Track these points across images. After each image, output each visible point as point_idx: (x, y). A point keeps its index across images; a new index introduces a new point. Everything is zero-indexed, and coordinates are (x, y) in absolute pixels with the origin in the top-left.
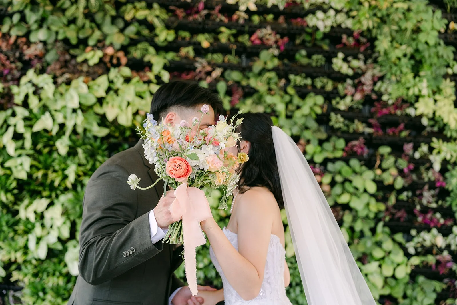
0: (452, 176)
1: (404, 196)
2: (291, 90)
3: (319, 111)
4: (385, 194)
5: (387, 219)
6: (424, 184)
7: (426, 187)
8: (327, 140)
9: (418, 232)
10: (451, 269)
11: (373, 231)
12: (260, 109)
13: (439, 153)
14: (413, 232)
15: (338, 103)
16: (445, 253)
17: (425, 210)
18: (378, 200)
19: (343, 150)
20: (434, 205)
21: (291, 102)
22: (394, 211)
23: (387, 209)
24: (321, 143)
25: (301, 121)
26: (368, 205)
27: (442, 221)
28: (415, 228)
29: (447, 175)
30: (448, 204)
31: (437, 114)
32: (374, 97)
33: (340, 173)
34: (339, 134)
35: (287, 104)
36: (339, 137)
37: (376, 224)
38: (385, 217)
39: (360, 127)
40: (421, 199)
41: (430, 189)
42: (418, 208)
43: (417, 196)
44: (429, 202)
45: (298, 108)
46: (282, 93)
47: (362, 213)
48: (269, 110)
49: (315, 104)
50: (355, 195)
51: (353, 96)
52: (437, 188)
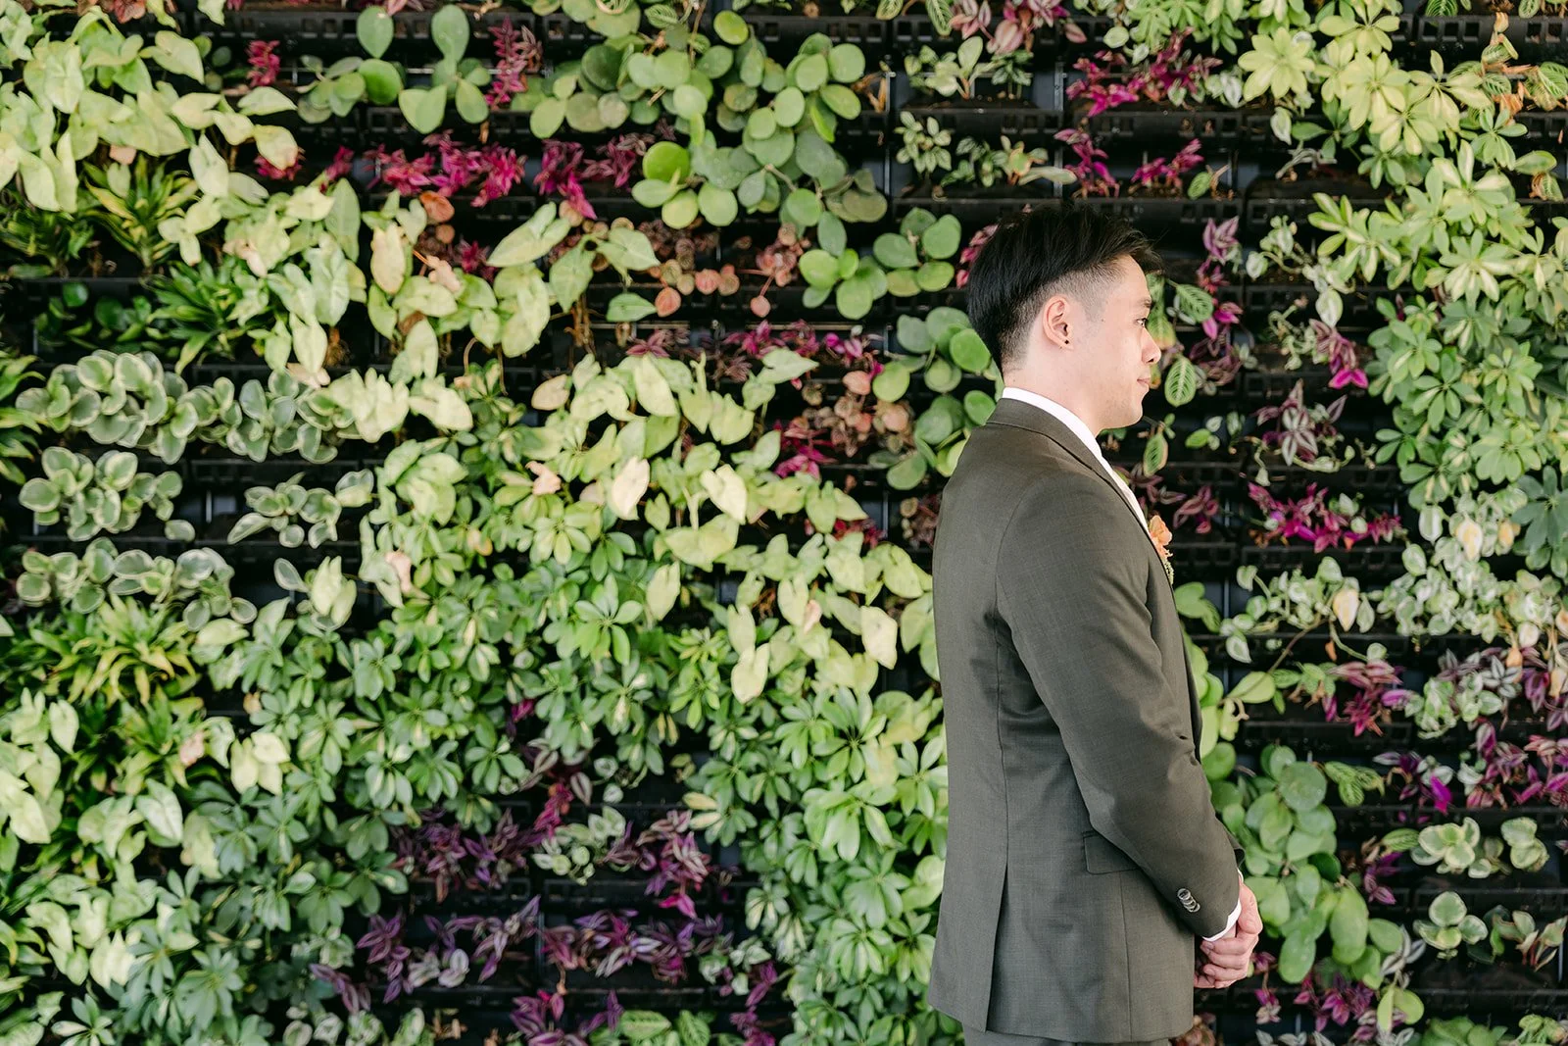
0: (1394, 343)
1: (1205, 436)
2: (731, 28)
3: (848, 106)
6: (1286, 383)
7: (1296, 394)
8: (890, 223)
9: (1267, 576)
10: (1398, 715)
12: (611, 113)
13: (1341, 251)
14: (1246, 577)
15: (927, 68)
16: (1376, 653)
17: (1292, 486)
19: (953, 260)
20: (1326, 465)
21: (733, 74)
22: (1168, 497)
24: (861, 237)
25: (776, 154)
27: (1360, 526)
28: (1252, 560)
29: (1377, 339)
30: (1383, 455)
31: (1327, 95)
32: (1076, 35)
33: (943, 354)
34: (938, 195)
35: (719, 86)
36: (939, 212)
39: (1019, 163)
40: (1275, 444)
41: (1310, 402)
42: (1263, 478)
43: (1259, 432)
44: (1302, 453)
45: (765, 98)
46: (698, 42)
48: (646, 116)
49: (832, 82)
51: (987, 34)
52: (1335, 394)
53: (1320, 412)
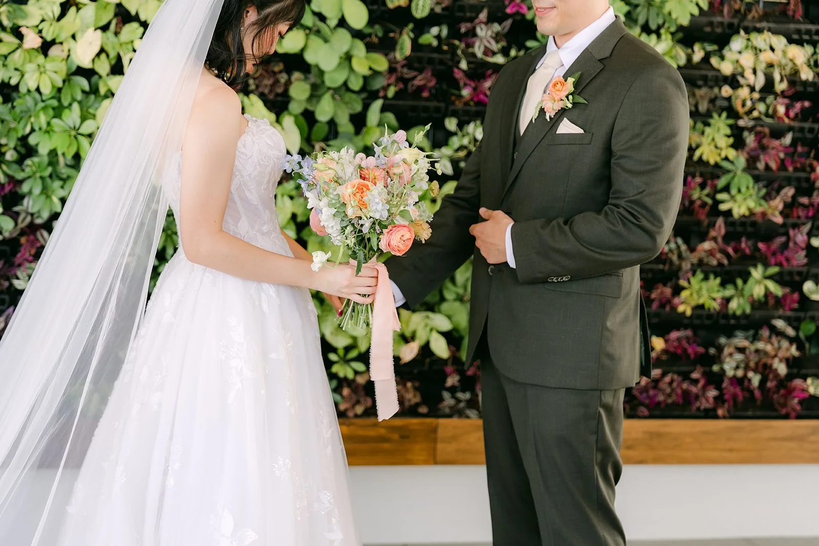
1: (429, 38)
4: (386, 32)
5: (391, 92)
6: (478, 9)
7: (483, 16)
9: (461, 125)
11: (359, 121)
14: (451, 124)
17: (479, 70)
18: (370, 48)
20: (500, 59)
22: (407, 73)
23: (392, 70)
26: (348, 57)
28: (454, 114)
37: (366, 107)
38: (385, 88)
40: (469, 45)
41: (491, 20)
42: (464, 65)
43: (460, 37)
44: (488, 52)
47: (334, 79)
50: (318, 32)
52: (506, 17)
53: (496, 27)
